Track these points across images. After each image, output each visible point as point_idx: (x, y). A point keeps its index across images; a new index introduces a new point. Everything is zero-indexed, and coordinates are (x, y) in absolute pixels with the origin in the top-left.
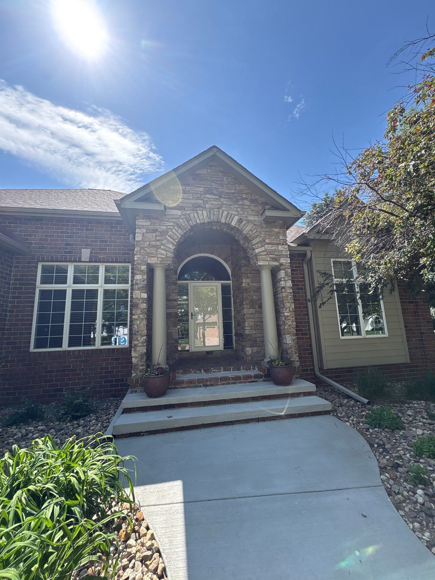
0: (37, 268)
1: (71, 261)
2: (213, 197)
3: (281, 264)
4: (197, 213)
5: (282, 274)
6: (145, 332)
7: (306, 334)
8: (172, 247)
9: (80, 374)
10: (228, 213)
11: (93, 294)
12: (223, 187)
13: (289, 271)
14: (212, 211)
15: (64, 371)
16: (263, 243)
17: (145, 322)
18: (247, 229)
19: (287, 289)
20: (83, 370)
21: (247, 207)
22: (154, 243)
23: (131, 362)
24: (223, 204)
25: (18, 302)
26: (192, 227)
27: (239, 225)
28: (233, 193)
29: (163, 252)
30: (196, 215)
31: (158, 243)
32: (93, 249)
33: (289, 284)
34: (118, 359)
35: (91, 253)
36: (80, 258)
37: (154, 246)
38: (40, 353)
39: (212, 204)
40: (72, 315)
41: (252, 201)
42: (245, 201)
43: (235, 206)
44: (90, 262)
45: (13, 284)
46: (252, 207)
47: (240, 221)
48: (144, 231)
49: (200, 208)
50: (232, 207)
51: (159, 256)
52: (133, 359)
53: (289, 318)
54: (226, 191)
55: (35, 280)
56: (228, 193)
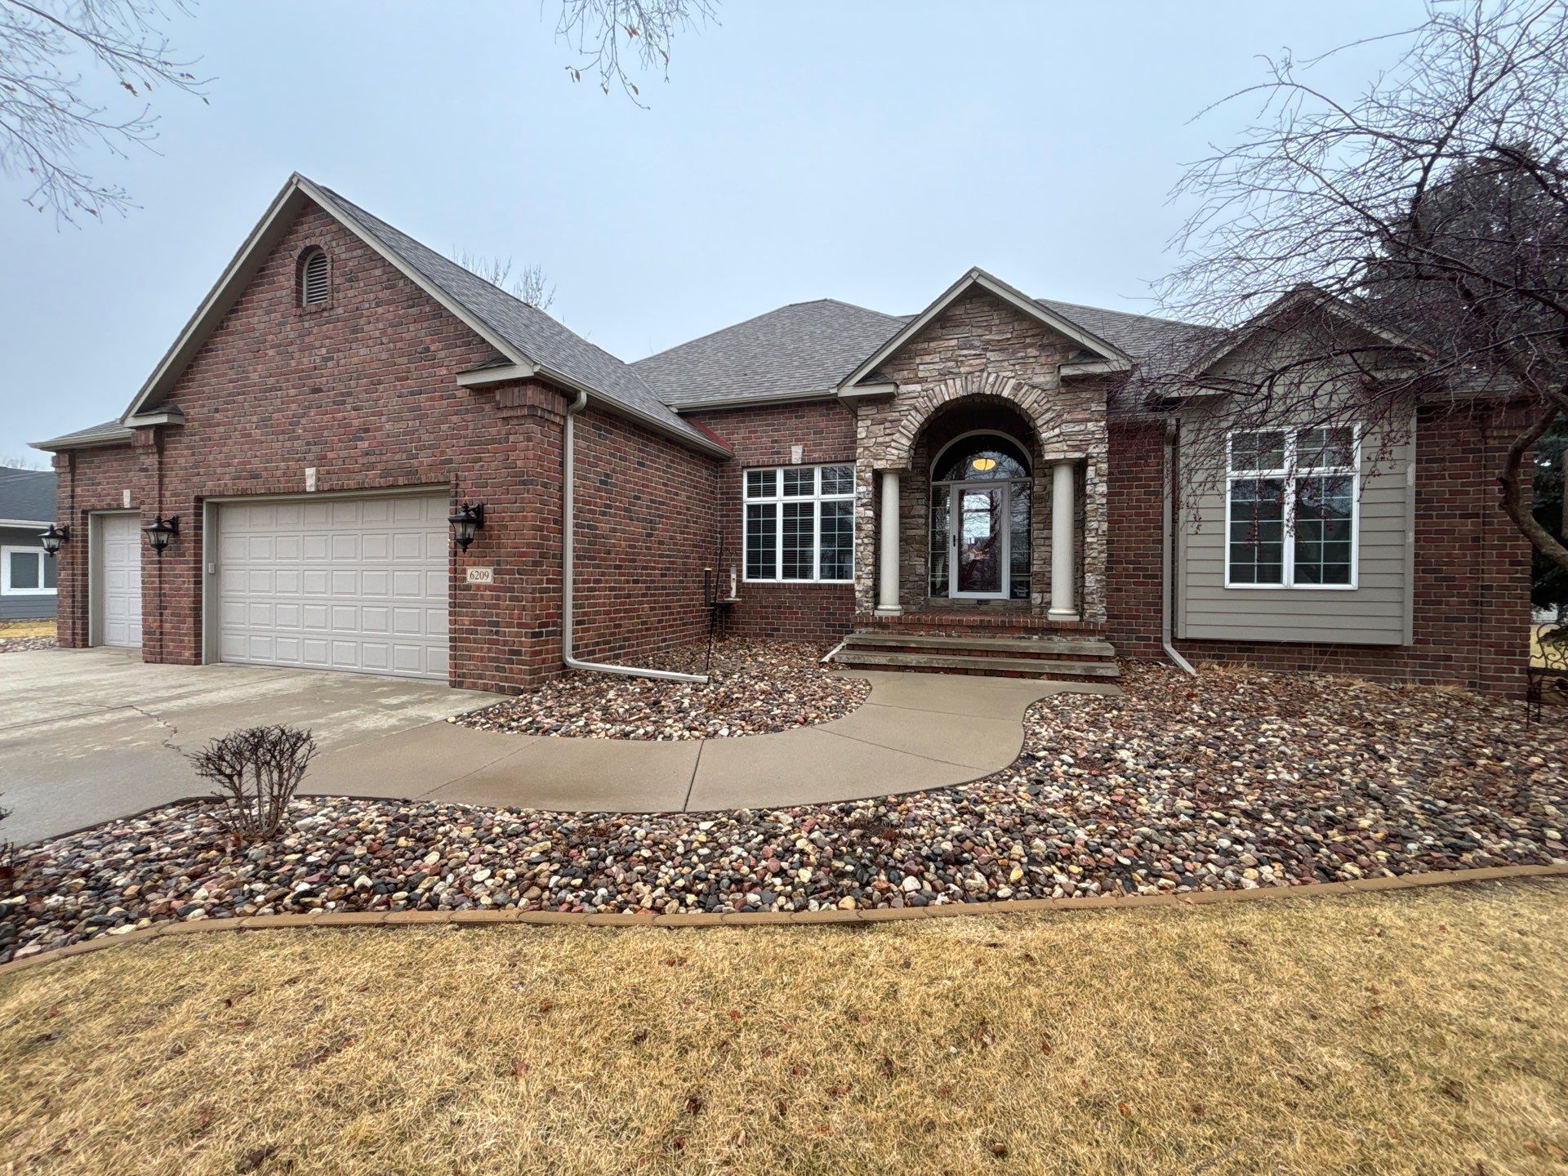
0: (742, 476)
1: (780, 465)
2: (973, 352)
3: (1089, 457)
4: (946, 385)
5: (1091, 472)
6: (871, 561)
7: (1156, 577)
8: (906, 442)
9: (797, 613)
10: (998, 376)
11: (808, 508)
12: (991, 332)
13: (1104, 466)
14: (969, 377)
15: (780, 607)
16: (1055, 421)
17: (871, 548)
18: (1028, 401)
19: (1097, 497)
20: (800, 608)
21: (1032, 360)
22: (880, 440)
23: (855, 598)
24: (989, 361)
25: (727, 521)
26: (937, 409)
27: (1015, 396)
28: (1008, 339)
29: (894, 451)
30: (943, 387)
31: (888, 439)
32: (805, 446)
33: (1103, 488)
34: (840, 598)
35: (804, 451)
36: (790, 460)
37: (881, 444)
38: (753, 584)
39: (971, 365)
40: (785, 537)
41: (1042, 347)
42: (1029, 350)
43: (1012, 362)
44: (802, 464)
45: (721, 499)
46: (1042, 360)
47: (1018, 388)
48: (869, 422)
49: (952, 376)
50: (1006, 364)
51: (888, 457)
52: (857, 594)
53: (1095, 546)
54: (997, 338)
55: (741, 493)
56: (999, 341)
